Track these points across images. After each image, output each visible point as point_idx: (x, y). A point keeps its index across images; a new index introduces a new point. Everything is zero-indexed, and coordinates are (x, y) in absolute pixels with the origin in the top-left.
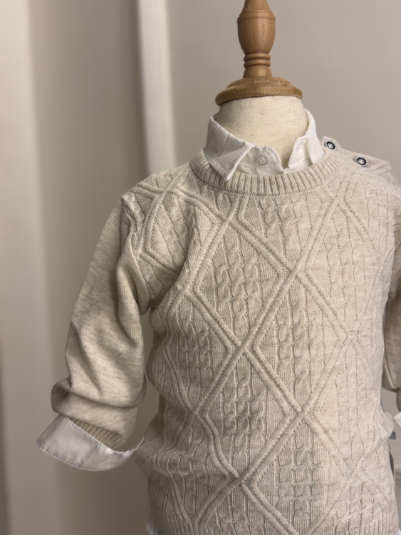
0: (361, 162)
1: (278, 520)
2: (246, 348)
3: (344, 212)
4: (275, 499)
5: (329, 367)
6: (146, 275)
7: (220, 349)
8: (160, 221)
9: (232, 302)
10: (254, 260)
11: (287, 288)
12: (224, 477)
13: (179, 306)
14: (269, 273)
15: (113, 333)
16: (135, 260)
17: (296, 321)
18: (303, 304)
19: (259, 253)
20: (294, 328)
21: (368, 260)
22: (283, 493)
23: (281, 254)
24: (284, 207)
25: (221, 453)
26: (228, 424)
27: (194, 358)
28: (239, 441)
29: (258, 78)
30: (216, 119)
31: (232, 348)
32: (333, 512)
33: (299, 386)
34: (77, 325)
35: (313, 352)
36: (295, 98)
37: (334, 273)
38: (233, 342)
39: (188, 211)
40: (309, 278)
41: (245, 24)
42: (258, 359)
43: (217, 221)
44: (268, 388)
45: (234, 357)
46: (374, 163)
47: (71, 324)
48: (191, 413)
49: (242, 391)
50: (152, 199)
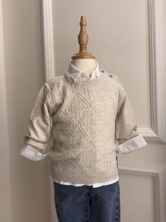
0: (111, 76)
1: (86, 170)
2: (79, 126)
3: (105, 90)
4: (85, 164)
5: (100, 130)
6: (52, 106)
7: (72, 126)
8: (56, 91)
9: (75, 113)
10: (81, 102)
11: (90, 110)
12: (72, 159)
13: (61, 114)
14: (85, 106)
15: (42, 122)
16: (49, 102)
17: (92, 118)
18: (94, 114)
19: (83, 101)
20: (91, 120)
21: (111, 103)
22: (87, 162)
23: (88, 101)
24: (90, 89)
25: (71, 152)
26: (74, 145)
27: (65, 128)
28: (76, 149)
29: (83, 53)
30: (71, 63)
31: (75, 126)
32: (100, 168)
33: (92, 135)
34: (32, 119)
35: (96, 126)
36: (93, 59)
37: (102, 106)
38: (75, 124)
39: (64, 89)
40: (96, 108)
41: (80, 37)
42: (82, 128)
43: (72, 92)
44: (84, 136)
45: (75, 128)
46: (114, 77)
47: (30, 119)
48: (64, 143)
49: (77, 137)
50: (54, 85)
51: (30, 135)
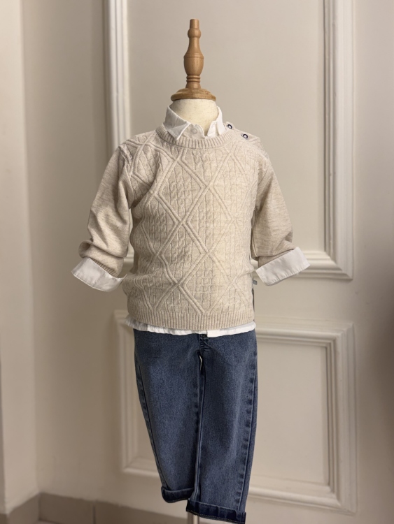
0: (245, 136)
1: (195, 304)
2: (184, 222)
3: (233, 160)
4: (194, 292)
5: (222, 232)
6: (134, 186)
7: (171, 223)
8: (142, 159)
9: (177, 200)
10: (189, 180)
11: (204, 194)
12: (170, 284)
13: (151, 202)
14: (196, 187)
15: (114, 217)
16: (129, 178)
17: (208, 210)
18: (211, 202)
19: (191, 177)
20: (207, 213)
21: (244, 184)
22: (198, 289)
23: (202, 178)
24: (204, 155)
25: (169, 271)
26: (173, 259)
27: (157, 228)
28: (178, 266)
29: (194, 89)
30: (170, 108)
31: (177, 222)
32: (221, 301)
33: (207, 240)
34: (95, 212)
35: (215, 225)
36: (212, 101)
37: (227, 189)
38: (177, 219)
39: (156, 155)
40: (215, 190)
41: (188, 59)
42: (189, 227)
43: (171, 160)
44: (193, 241)
45: (177, 226)
46: (252, 138)
47: (91, 211)
48: (154, 255)
49: (181, 243)
50: (136, 148)
51: (92, 240)
